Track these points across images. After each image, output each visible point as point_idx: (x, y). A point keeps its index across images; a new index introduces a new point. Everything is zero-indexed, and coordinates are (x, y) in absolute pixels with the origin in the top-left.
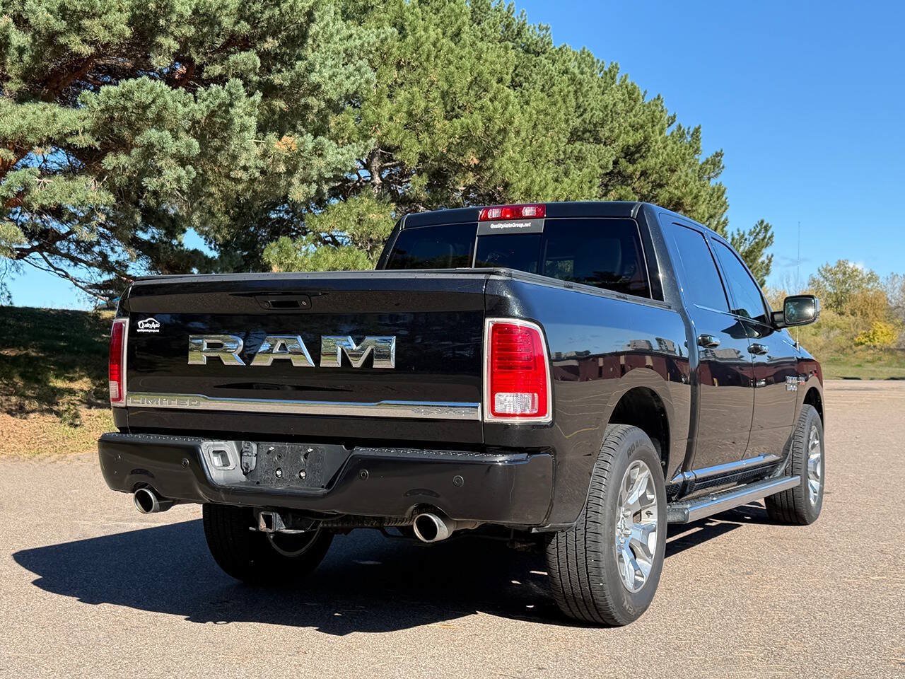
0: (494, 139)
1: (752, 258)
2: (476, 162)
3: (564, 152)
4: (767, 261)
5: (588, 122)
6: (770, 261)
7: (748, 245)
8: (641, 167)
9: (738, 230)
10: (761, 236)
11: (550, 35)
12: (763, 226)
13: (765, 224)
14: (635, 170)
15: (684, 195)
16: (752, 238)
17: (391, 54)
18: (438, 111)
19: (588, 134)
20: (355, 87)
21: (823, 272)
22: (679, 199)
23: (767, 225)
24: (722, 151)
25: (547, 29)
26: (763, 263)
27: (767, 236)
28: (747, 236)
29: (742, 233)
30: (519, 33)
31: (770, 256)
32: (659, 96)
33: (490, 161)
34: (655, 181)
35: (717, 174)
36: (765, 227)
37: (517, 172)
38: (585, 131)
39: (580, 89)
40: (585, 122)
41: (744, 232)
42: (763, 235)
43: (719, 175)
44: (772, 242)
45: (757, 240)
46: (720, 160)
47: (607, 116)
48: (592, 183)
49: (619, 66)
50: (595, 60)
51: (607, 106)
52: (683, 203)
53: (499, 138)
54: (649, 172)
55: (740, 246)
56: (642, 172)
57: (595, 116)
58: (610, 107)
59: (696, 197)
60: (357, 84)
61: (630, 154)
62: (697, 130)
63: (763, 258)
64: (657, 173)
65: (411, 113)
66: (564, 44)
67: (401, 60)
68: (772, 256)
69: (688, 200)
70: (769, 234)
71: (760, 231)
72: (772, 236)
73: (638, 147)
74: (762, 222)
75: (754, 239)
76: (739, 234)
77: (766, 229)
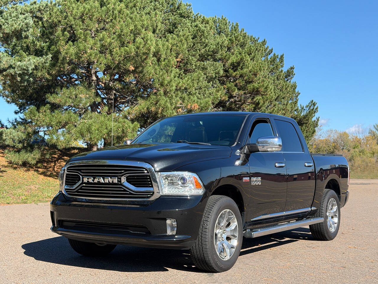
0: (141, 58)
1: (307, 118)
2: (133, 69)
3: (196, 65)
4: (316, 120)
5: (207, 51)
6: (318, 120)
7: (305, 113)
8: (239, 73)
9: (301, 105)
10: (312, 108)
11: (191, 8)
12: (313, 103)
13: (314, 102)
14: (237, 74)
15: (260, 87)
16: (307, 109)
17: (94, 16)
18: (116, 43)
19: (210, 57)
20: (20, 27)
21: (376, 127)
22: (257, 89)
23: (315, 102)
24: (293, 66)
25: (190, 6)
26: (315, 121)
27: (315, 108)
28: (304, 108)
29: (302, 106)
30: (178, 8)
31: (318, 118)
32: (265, 40)
33: (140, 69)
34: (246, 80)
35: (292, 78)
36: (314, 104)
37: (156, 74)
38: (208, 55)
39: (203, 34)
40: (206, 51)
41: (303, 106)
42: (313, 108)
43: (293, 78)
44: (317, 111)
45: (310, 110)
46: (292, 71)
47: (218, 48)
48: (199, 80)
49: (239, 25)
50: (228, 22)
51: (218, 43)
52: (259, 91)
53: (145, 57)
54: (244, 75)
55: (301, 113)
56: (240, 75)
57: (211, 48)
58: (220, 43)
59: (266, 88)
60: (21, 25)
61: (235, 66)
62: (282, 56)
63: (314, 119)
64: (247, 76)
65: (103, 45)
66: (198, 13)
67: (100, 19)
68: (319, 118)
69: (262, 89)
70: (316, 107)
71: (311, 105)
72: (317, 108)
73: (239, 64)
74: (312, 101)
75: (309, 109)
76: (301, 107)
77: (314, 105)
